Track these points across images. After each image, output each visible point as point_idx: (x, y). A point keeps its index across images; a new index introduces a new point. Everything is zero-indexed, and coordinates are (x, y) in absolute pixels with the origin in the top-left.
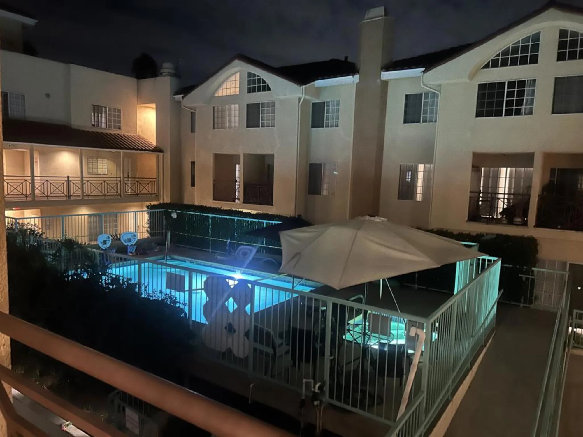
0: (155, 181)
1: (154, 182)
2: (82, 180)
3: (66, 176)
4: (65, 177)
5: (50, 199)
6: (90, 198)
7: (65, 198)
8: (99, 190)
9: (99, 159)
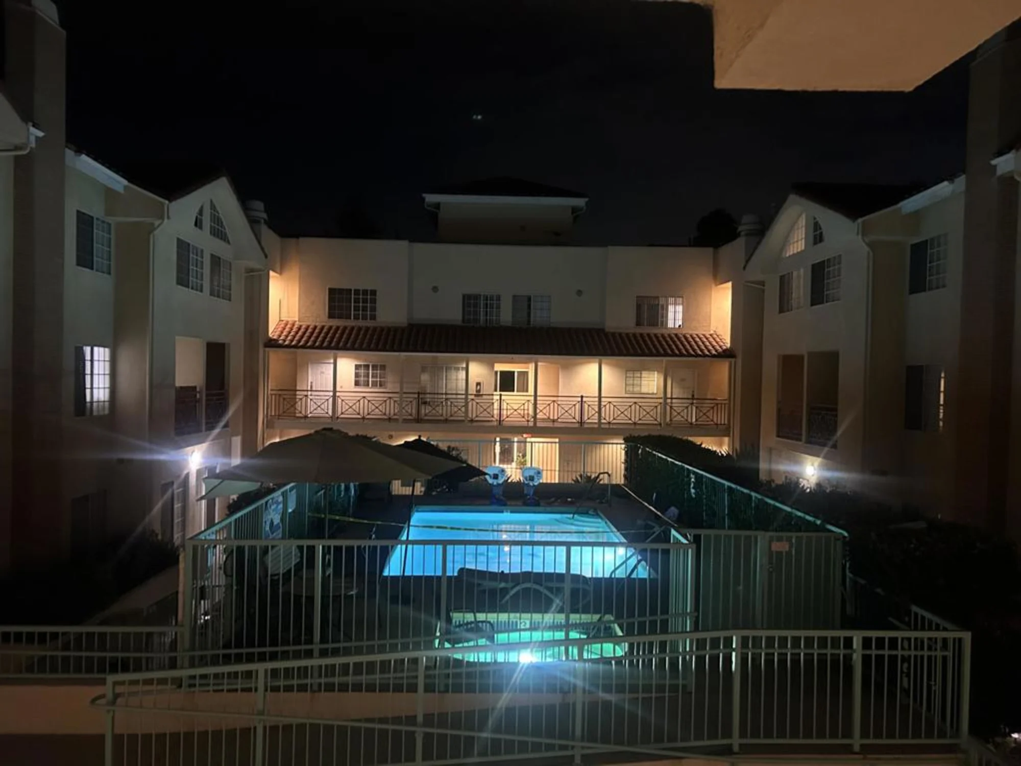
0: (725, 404)
1: (723, 406)
2: (600, 401)
3: (580, 395)
4: (578, 397)
5: (556, 425)
6: (611, 426)
7: (577, 425)
8: (626, 416)
9: (643, 372)
